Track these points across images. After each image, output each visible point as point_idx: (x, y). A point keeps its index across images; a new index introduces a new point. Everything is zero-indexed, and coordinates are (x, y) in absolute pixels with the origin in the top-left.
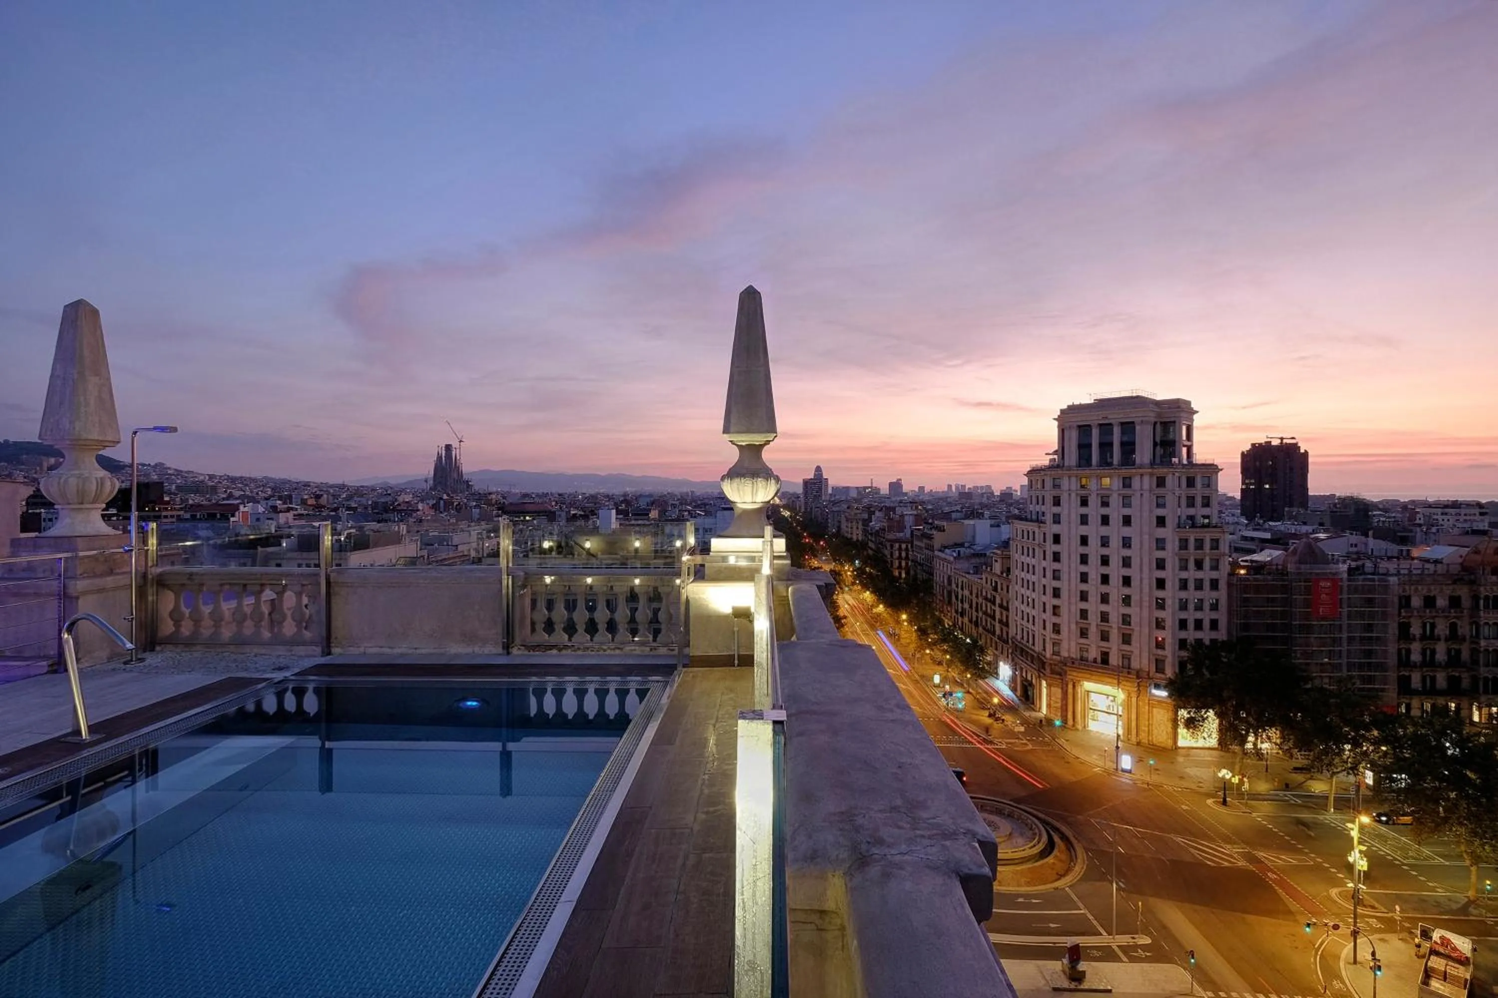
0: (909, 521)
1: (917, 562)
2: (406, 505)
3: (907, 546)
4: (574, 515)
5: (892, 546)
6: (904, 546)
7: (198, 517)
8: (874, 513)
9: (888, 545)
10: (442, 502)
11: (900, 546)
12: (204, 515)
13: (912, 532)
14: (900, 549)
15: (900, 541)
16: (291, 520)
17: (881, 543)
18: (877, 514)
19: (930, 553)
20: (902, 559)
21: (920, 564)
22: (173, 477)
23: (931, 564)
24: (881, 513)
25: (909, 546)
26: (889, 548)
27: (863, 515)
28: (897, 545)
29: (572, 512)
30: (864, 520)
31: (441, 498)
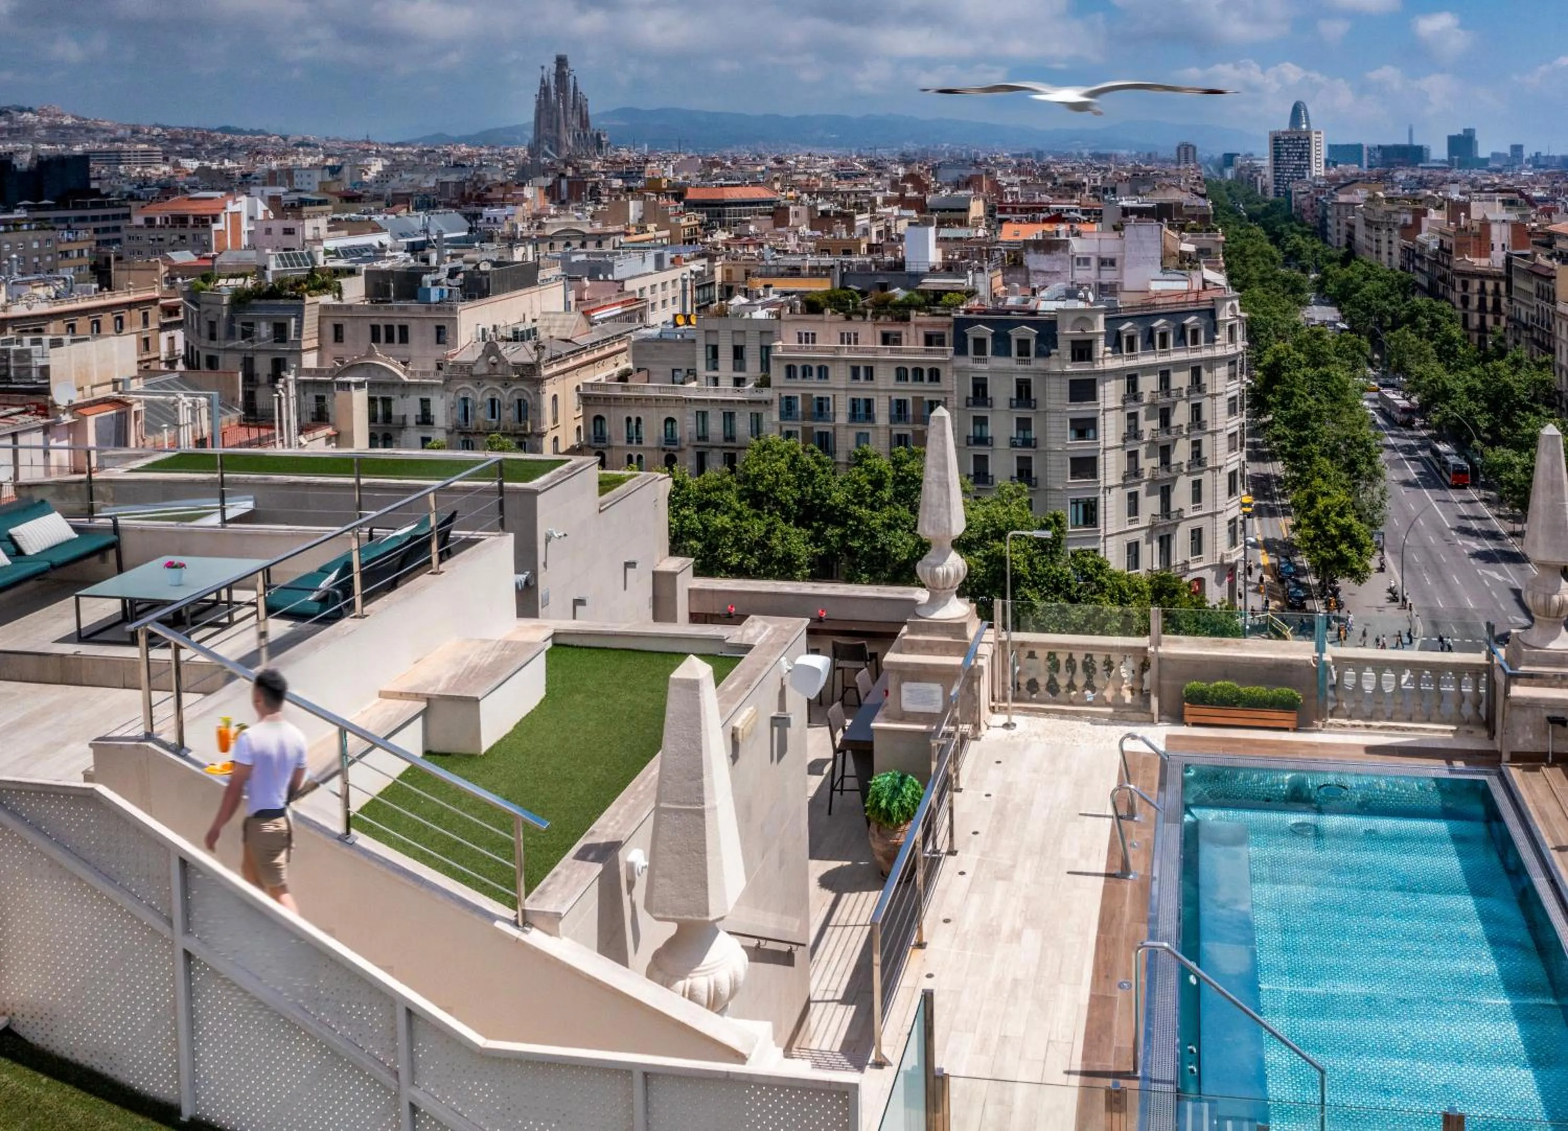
0: (1500, 235)
1: (1519, 321)
2: (502, 190)
3: (1497, 286)
4: (825, 214)
5: (1465, 285)
6: (1490, 285)
7: (158, 222)
8: (1425, 213)
9: (1458, 282)
10: (564, 183)
11: (1483, 285)
12: (167, 219)
13: (1509, 259)
14: (1482, 290)
15: (1483, 276)
16: (323, 232)
17: (1443, 278)
18: (1433, 214)
19: (1547, 306)
20: (1487, 312)
21: (1526, 327)
22: (71, 131)
23: (1549, 327)
24: (1440, 212)
25: (1503, 286)
26: (1459, 288)
27: (1403, 217)
28: (1475, 284)
29: (821, 208)
30: (1405, 227)
31: (562, 175)
